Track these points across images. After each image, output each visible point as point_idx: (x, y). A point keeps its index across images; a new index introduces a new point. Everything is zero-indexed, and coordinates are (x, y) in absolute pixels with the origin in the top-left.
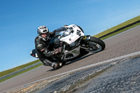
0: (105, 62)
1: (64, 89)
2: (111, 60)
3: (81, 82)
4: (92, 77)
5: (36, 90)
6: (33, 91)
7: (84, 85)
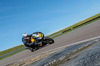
0: (90, 39)
1: (61, 59)
2: (95, 38)
3: (73, 54)
4: (81, 50)
5: (41, 59)
6: (39, 60)
7: (75, 56)
